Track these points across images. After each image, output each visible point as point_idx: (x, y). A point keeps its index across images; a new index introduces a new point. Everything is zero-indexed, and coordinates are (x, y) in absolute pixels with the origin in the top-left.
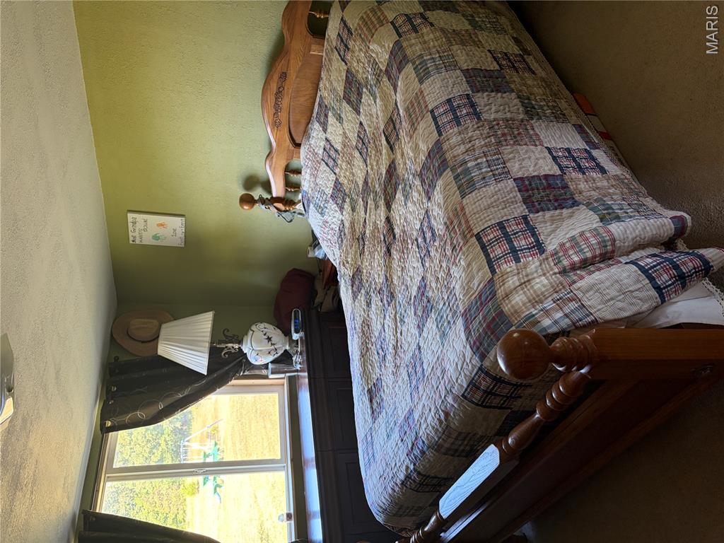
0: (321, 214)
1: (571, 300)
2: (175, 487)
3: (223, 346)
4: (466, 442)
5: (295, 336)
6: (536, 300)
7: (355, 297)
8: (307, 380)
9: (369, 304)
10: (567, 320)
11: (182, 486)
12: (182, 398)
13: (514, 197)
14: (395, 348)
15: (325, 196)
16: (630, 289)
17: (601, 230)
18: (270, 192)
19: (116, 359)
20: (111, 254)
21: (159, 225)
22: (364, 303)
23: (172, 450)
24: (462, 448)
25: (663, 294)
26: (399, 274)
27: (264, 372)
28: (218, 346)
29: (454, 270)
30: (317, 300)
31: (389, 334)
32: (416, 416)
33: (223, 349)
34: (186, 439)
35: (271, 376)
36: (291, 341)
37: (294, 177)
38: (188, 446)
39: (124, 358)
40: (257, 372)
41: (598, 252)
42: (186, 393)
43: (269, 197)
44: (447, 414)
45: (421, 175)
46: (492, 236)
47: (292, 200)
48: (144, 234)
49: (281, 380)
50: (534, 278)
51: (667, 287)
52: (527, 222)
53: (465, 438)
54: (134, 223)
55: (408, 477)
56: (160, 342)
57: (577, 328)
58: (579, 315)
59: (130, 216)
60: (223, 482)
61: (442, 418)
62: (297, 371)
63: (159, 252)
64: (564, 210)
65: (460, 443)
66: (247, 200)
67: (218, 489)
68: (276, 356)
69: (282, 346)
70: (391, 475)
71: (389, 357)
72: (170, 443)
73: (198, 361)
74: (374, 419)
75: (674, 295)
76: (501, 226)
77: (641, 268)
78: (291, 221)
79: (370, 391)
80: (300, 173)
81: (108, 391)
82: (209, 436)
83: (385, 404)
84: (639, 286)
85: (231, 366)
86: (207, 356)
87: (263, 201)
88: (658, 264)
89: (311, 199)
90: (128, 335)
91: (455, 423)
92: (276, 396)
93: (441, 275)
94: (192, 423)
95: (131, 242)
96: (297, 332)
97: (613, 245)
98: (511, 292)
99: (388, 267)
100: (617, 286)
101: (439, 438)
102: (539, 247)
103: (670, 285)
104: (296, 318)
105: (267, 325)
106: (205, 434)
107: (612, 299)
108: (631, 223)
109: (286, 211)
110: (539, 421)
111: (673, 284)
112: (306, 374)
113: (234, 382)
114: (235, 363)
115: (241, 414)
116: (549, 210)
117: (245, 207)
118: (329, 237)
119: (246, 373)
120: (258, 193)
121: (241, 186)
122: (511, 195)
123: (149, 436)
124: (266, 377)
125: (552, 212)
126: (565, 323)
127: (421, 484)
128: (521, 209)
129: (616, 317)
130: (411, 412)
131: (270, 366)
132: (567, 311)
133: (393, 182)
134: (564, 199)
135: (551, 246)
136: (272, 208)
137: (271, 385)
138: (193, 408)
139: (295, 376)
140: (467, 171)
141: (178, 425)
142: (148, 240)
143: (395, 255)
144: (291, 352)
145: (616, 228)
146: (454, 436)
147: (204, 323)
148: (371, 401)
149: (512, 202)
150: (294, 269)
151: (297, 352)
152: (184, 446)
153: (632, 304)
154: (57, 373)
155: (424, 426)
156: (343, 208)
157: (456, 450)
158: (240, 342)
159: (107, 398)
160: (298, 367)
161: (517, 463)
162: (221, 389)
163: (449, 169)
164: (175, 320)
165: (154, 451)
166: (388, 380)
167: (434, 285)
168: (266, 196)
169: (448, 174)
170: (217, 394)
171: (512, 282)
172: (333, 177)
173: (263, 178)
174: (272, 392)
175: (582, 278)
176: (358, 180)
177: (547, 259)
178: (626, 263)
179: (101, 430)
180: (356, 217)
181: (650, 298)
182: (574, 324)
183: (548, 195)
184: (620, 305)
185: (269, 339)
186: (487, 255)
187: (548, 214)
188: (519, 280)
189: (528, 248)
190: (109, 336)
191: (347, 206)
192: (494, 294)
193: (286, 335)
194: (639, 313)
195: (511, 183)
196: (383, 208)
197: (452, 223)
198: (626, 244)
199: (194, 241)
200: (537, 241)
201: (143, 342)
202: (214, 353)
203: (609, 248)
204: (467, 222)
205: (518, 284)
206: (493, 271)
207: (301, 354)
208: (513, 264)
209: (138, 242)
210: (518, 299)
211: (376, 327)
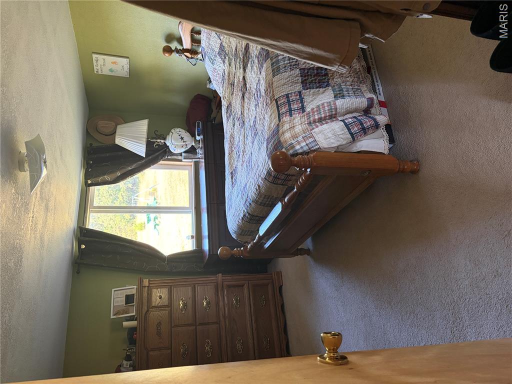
0: (212, 63)
1: (310, 137)
2: (129, 225)
3: (155, 140)
4: (269, 200)
5: (198, 138)
6: (295, 137)
7: (228, 120)
8: (204, 164)
9: (234, 125)
10: (307, 147)
11: (134, 225)
12: (130, 170)
13: (298, 80)
14: (243, 152)
15: (214, 53)
16: (338, 133)
17: (332, 103)
18: (182, 45)
19: (91, 145)
20: (83, 79)
21: (113, 63)
22: (232, 124)
23: (127, 202)
24: (267, 203)
25: (354, 138)
26: (247, 111)
27: (180, 158)
28: (152, 141)
29: (266, 116)
30: (213, 116)
31: (241, 144)
32: (248, 186)
33: (155, 142)
34: (136, 195)
35: (184, 160)
36: (196, 140)
37: (196, 36)
38: (137, 199)
39: (95, 144)
40: (175, 157)
41: (328, 114)
42: (133, 167)
43: (181, 48)
44: (259, 186)
45: (258, 58)
46: (282, 101)
47: (196, 51)
48: (103, 67)
49: (190, 163)
50: (296, 126)
51: (356, 133)
52: (300, 95)
53: (268, 198)
54: (97, 61)
55: (244, 215)
56: (116, 136)
57: (311, 151)
58: (313, 144)
59: (94, 56)
60: (160, 223)
61: (258, 189)
62: (199, 158)
63: (113, 80)
64: (321, 89)
65: (266, 200)
66: (168, 50)
67: (157, 226)
68: (187, 149)
69: (190, 143)
70: (237, 215)
71: (241, 157)
72: (125, 197)
73: (140, 149)
74: (233, 187)
75: (360, 137)
76: (287, 96)
77: (345, 124)
78: (195, 65)
79: (232, 173)
80: (200, 34)
81: (88, 163)
82: (151, 194)
83: (237, 180)
84: (343, 132)
85: (160, 152)
86: (145, 146)
87: (177, 51)
88: (354, 122)
89: (206, 53)
90: (97, 130)
91: (263, 191)
92: (187, 172)
93: (262, 117)
94: (140, 185)
95: (96, 73)
96: (199, 135)
97: (336, 111)
98: (285, 131)
99: (243, 106)
100: (333, 132)
101: (257, 197)
102: (303, 109)
103: (357, 133)
104: (199, 127)
105: (181, 130)
106: (148, 193)
107: (329, 138)
108: (347, 99)
109: (192, 58)
110: (296, 192)
111: (359, 132)
112: (203, 160)
113: (161, 162)
114: (162, 151)
115: (170, 181)
116: (313, 88)
117: (166, 55)
118: (217, 79)
119: (169, 157)
120: (174, 45)
121: (164, 40)
122: (296, 79)
123: (111, 192)
124: (181, 161)
125: (314, 90)
126: (306, 148)
127: (251, 219)
128: (299, 87)
129: (329, 146)
130: (246, 185)
131: (183, 154)
132: (308, 142)
133: (248, 55)
134: (323, 82)
135: (308, 109)
136: (183, 56)
137: (184, 165)
138: (138, 175)
139: (198, 161)
140: (278, 62)
141: (130, 185)
142: (106, 72)
143: (246, 100)
144: (196, 147)
145: (339, 102)
146: (263, 196)
147: (142, 126)
148: (232, 178)
149: (296, 83)
150: (198, 94)
151: (199, 147)
152: (134, 199)
153: (338, 141)
154: (61, 152)
155: (250, 191)
156: (225, 62)
157: (265, 204)
158: (165, 139)
159: (88, 167)
160: (200, 156)
161: (290, 210)
162: (154, 165)
163: (269, 59)
164: (125, 123)
165: (115, 201)
166: (239, 168)
167: (259, 122)
168: (179, 47)
169: (269, 61)
170: (153, 168)
171: (286, 126)
172: (219, 41)
173: (177, 36)
174: (185, 169)
175: (317, 127)
176: (232, 46)
177: (304, 116)
178: (341, 120)
179: (86, 185)
180: (231, 70)
181: (348, 138)
182: (310, 149)
183: (315, 80)
184: (332, 141)
185: (182, 138)
186: (279, 111)
187: (312, 91)
188: (289, 126)
189: (298, 110)
190: (86, 131)
191: (227, 61)
192: (278, 131)
193: (192, 137)
194: (341, 145)
195: (298, 71)
196: (242, 70)
197: (267, 91)
198: (342, 111)
199: (135, 74)
200: (303, 106)
201: (106, 135)
202: (149, 144)
203: (334, 113)
204: (273, 92)
205: (288, 127)
206: (280, 120)
207: (201, 148)
208: (288, 118)
209: (100, 73)
210: (287, 135)
211: (236, 139)
